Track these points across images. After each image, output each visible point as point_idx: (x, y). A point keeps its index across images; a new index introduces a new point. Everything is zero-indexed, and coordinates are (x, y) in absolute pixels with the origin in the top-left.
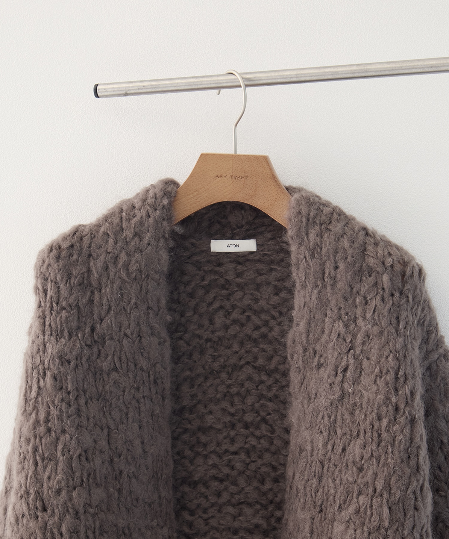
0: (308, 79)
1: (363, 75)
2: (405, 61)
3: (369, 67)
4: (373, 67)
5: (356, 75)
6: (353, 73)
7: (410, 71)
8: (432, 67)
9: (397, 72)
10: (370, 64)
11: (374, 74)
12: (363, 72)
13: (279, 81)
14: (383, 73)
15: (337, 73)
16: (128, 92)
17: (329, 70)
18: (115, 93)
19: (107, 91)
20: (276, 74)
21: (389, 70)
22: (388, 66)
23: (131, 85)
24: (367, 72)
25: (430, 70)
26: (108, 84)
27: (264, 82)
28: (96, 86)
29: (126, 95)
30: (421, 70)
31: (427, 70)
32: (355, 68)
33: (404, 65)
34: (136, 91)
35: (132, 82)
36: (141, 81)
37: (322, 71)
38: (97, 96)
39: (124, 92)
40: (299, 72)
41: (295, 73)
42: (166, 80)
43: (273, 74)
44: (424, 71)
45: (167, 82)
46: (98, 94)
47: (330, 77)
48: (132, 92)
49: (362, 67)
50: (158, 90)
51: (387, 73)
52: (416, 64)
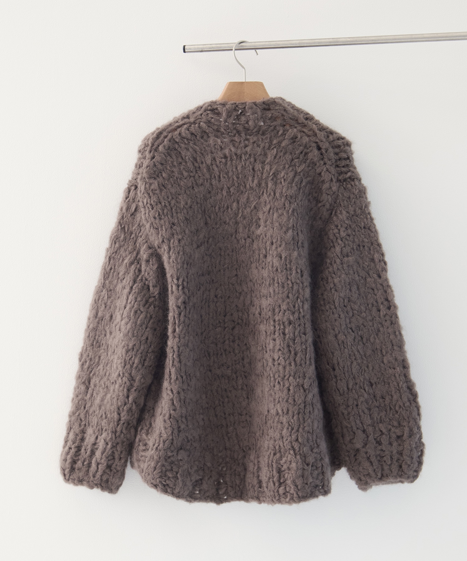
0: (305, 45)
1: (336, 44)
2: (358, 37)
3: (339, 40)
4: (341, 40)
5: (332, 44)
6: (330, 43)
7: (361, 43)
8: (373, 41)
9: (354, 43)
10: (340, 38)
11: (341, 43)
12: (335, 42)
13: (289, 46)
14: (346, 43)
15: (321, 42)
16: (203, 50)
17: (317, 41)
18: (195, 50)
19: (191, 49)
20: (288, 42)
21: (350, 42)
22: (349, 39)
23: (205, 46)
24: (338, 42)
25: (371, 42)
26: (191, 45)
27: (281, 46)
28: (184, 47)
29: (202, 51)
30: (367, 42)
31: (370, 42)
32: (331, 40)
33: (358, 39)
34: (207, 50)
35: (205, 45)
36: (211, 44)
37: (313, 41)
38: (184, 52)
39: (201, 50)
40: (300, 42)
41: (298, 42)
42: (225, 44)
43: (286, 42)
44: (368, 42)
45: (226, 45)
46: (186, 51)
47: (317, 45)
48: (206, 50)
49: (335, 40)
50: (220, 49)
51: (349, 43)
52: (364, 39)
